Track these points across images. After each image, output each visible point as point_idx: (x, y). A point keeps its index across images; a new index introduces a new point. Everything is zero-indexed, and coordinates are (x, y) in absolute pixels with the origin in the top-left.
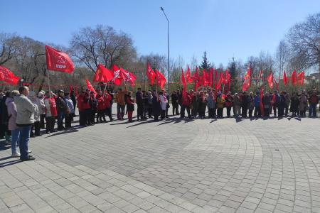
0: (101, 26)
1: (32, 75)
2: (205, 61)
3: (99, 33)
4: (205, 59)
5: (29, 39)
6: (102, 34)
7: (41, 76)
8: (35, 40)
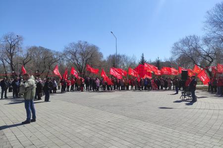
0: (81, 41)
1: (42, 69)
2: (143, 59)
3: (79, 45)
4: (143, 58)
5: (42, 47)
6: (81, 45)
7: (47, 70)
8: (45, 48)
